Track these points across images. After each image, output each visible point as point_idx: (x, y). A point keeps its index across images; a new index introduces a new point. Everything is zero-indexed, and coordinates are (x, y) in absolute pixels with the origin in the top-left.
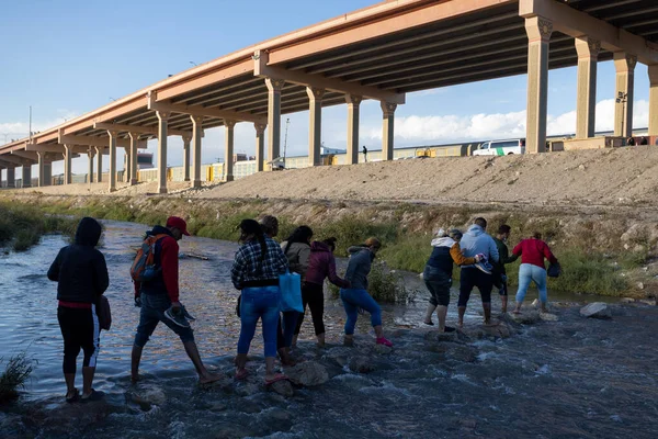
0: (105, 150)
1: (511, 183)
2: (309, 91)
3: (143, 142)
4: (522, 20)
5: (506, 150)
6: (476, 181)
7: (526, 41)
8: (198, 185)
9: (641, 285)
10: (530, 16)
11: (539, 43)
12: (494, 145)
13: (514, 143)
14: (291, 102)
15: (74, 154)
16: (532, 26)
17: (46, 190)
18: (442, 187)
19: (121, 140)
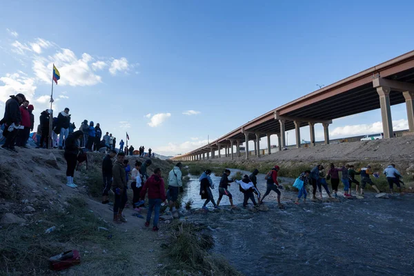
0: (230, 146)
1: (375, 150)
2: (295, 122)
3: (241, 143)
4: (375, 88)
5: (375, 138)
6: (359, 151)
7: (378, 96)
8: (259, 156)
9: (411, 188)
10: (378, 87)
11: (384, 96)
12: (369, 136)
13: (379, 135)
14: (289, 127)
15: (221, 148)
16: (380, 90)
17: (212, 160)
18: (345, 153)
19: (235, 143)
